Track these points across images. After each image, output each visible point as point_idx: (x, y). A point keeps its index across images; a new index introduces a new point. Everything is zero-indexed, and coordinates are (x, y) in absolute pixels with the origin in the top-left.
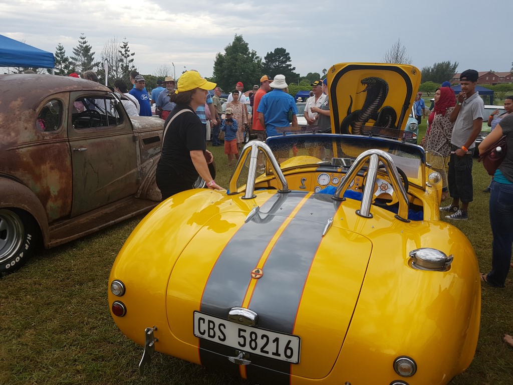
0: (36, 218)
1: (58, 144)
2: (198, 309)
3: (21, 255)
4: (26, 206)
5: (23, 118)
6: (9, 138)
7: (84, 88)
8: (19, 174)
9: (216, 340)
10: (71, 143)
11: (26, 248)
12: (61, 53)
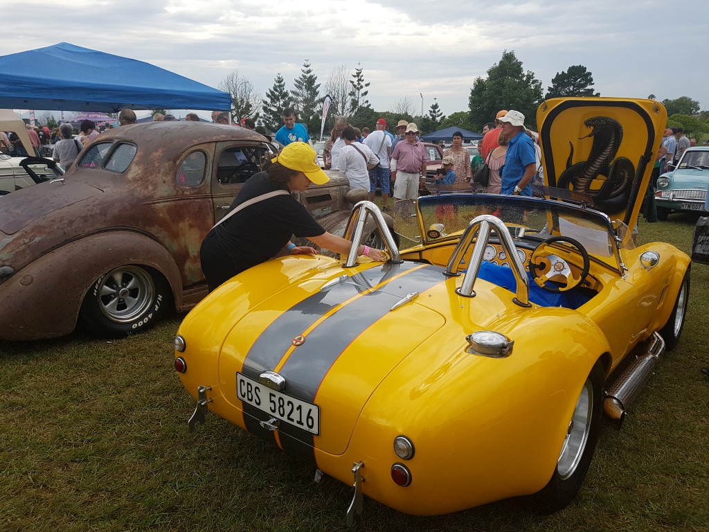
0: (167, 278)
1: (199, 200)
2: (240, 371)
3: (150, 316)
4: (157, 264)
5: (162, 170)
6: (146, 192)
7: (233, 137)
8: (154, 230)
9: (253, 403)
10: (214, 199)
11: (156, 310)
12: (280, 86)
